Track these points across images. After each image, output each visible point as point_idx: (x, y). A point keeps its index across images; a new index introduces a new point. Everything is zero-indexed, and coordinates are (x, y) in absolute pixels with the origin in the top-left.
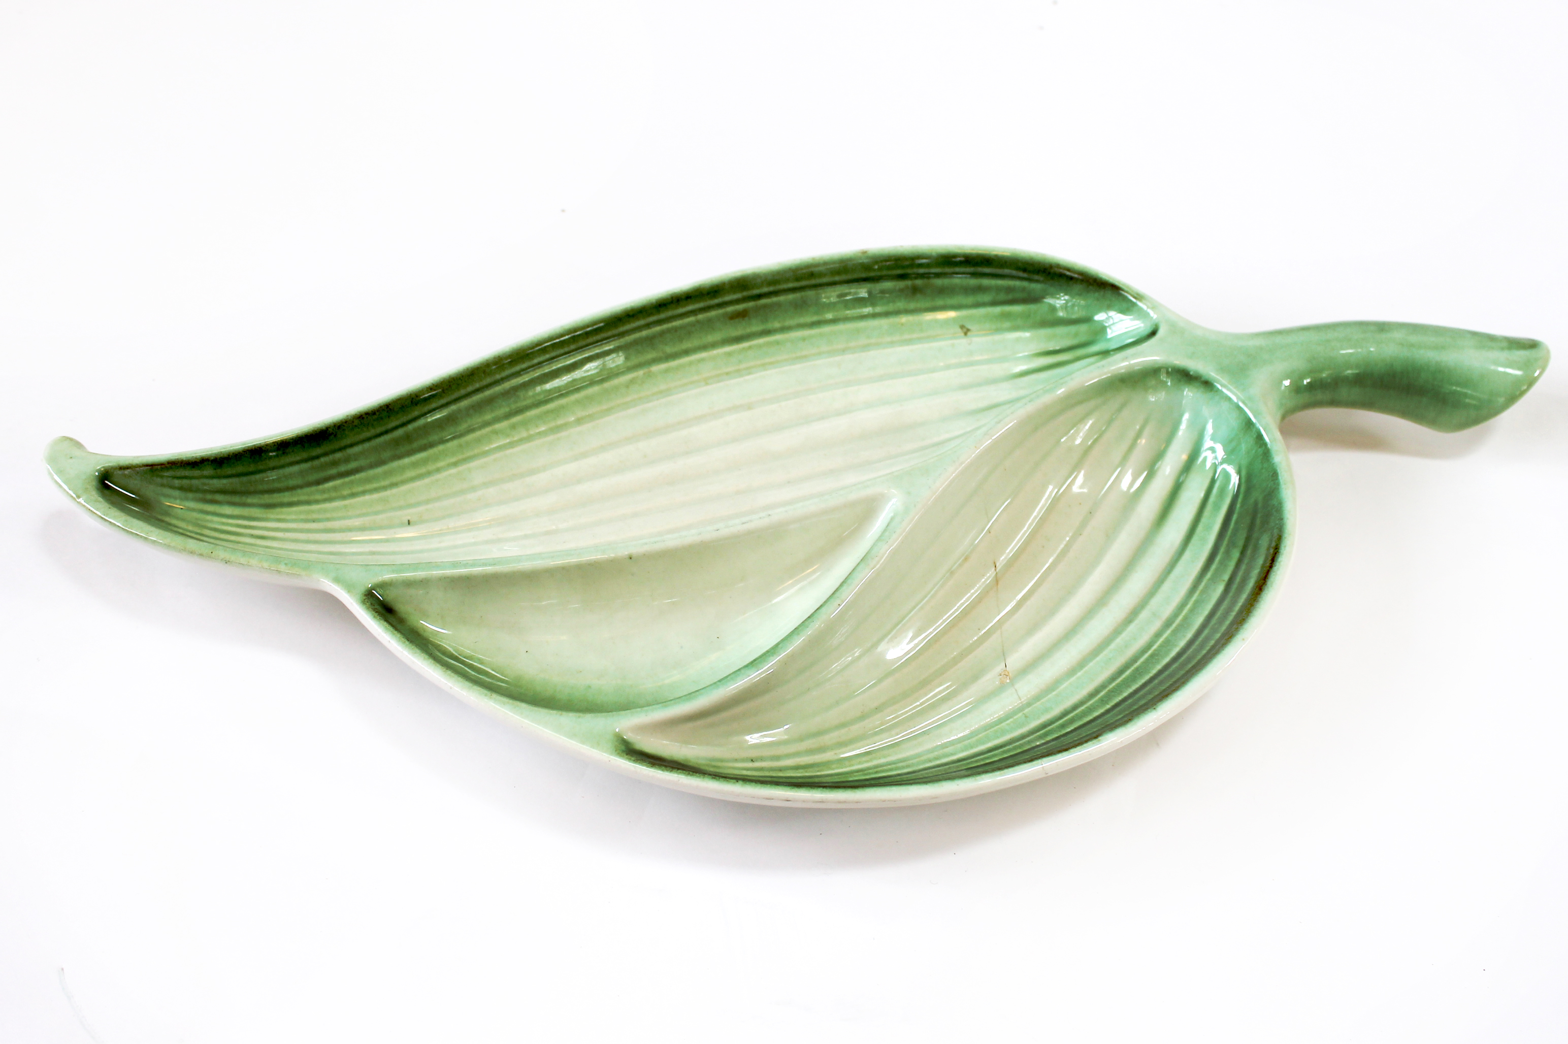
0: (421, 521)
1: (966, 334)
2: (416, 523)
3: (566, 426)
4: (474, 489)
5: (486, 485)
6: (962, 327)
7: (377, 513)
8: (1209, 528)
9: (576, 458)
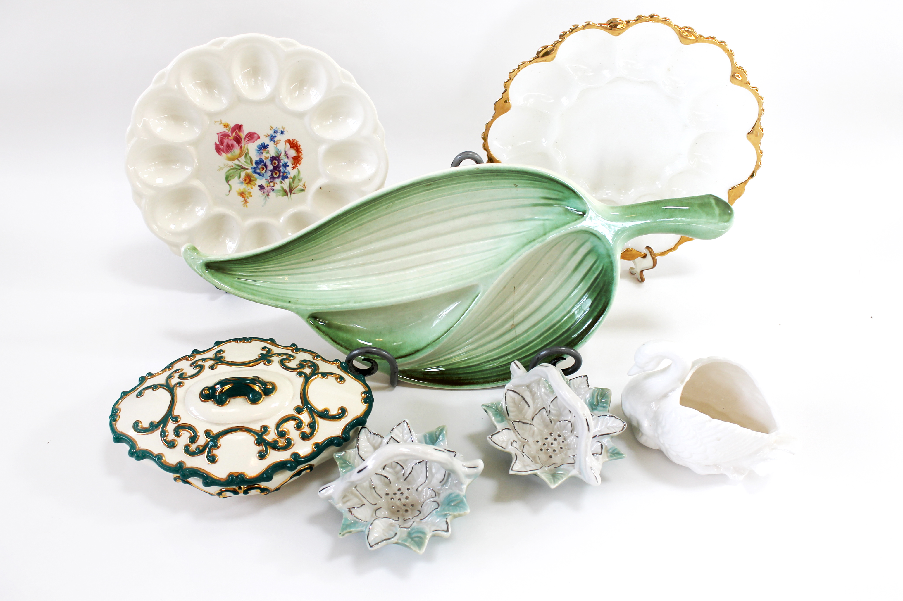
0: (317, 259)
1: (516, 187)
2: (315, 260)
3: (364, 223)
4: (334, 248)
5: (338, 246)
6: (515, 185)
7: (301, 258)
8: (590, 279)
9: (369, 234)
